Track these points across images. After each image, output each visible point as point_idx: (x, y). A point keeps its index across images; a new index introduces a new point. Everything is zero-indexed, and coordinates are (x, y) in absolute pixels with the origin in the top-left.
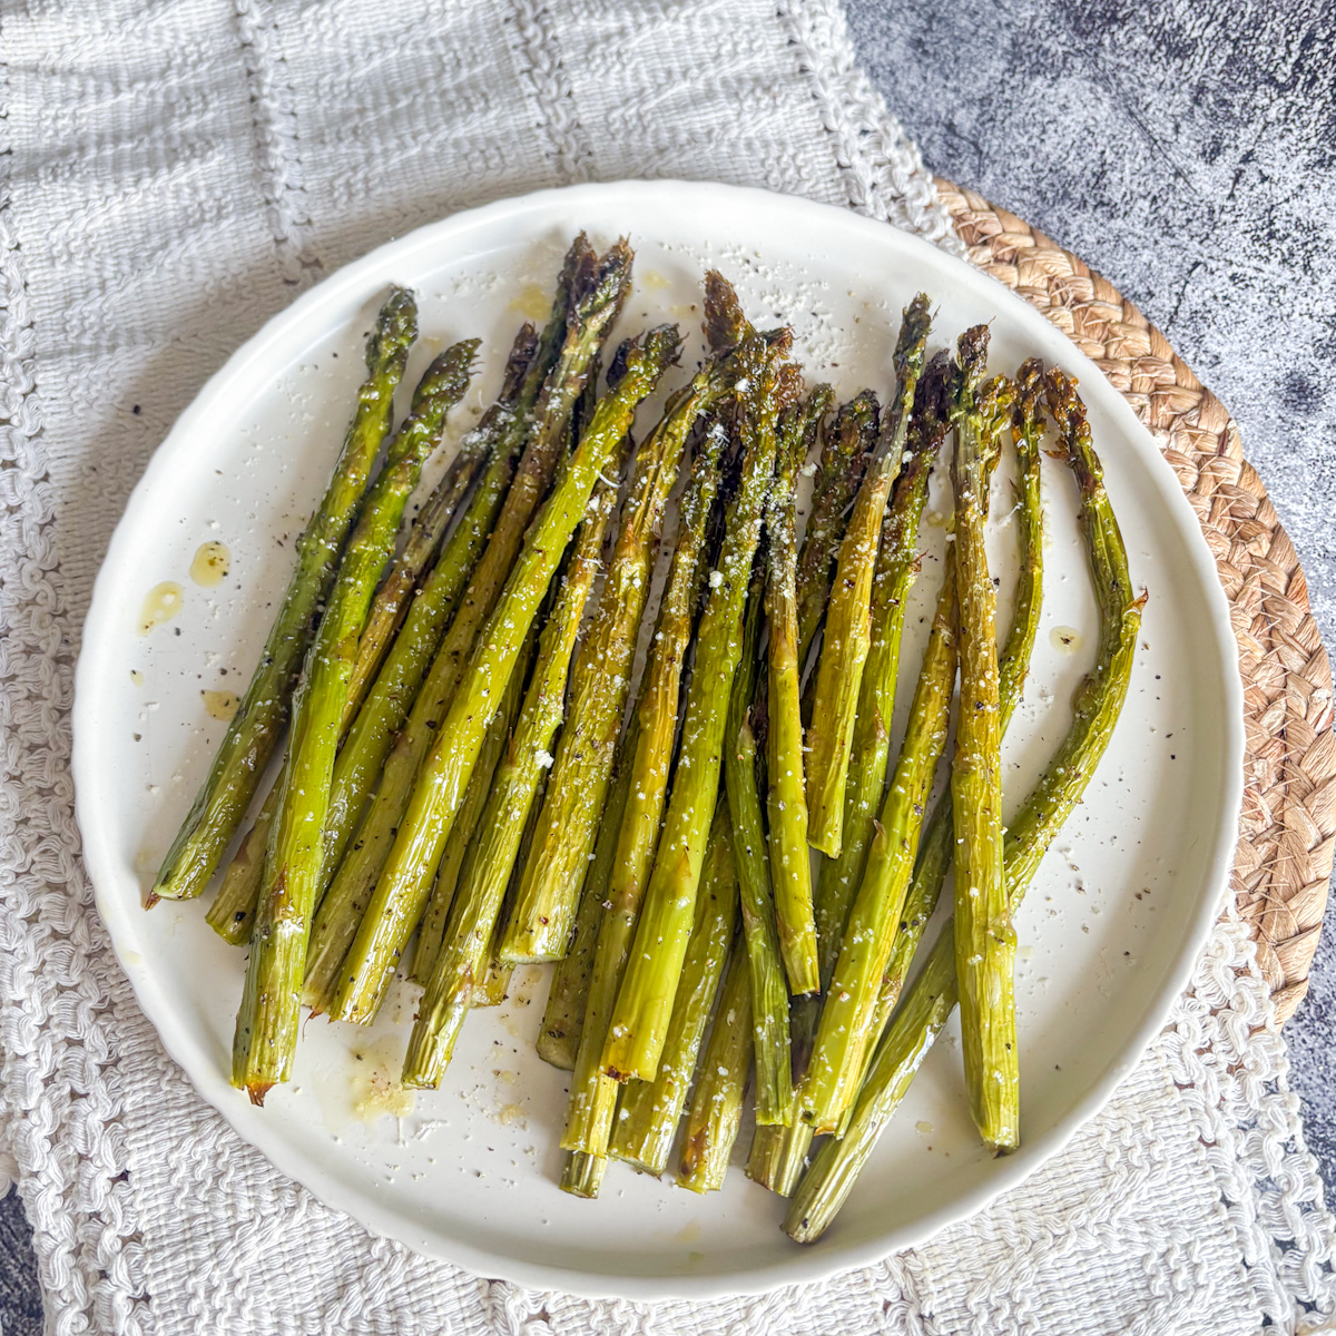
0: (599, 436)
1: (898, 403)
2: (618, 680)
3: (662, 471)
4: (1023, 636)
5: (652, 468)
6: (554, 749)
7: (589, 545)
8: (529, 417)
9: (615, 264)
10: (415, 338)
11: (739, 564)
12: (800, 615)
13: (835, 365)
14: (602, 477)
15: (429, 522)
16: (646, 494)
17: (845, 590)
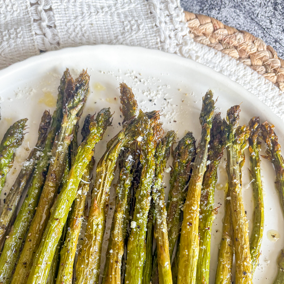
0: (80, 164)
1: (204, 140)
2: (95, 271)
3: (108, 176)
4: (258, 238)
5: (103, 175)
7: (79, 211)
8: (49, 154)
9: (82, 85)
11: (143, 217)
13: (175, 121)
14: (82, 180)
15: (10, 203)
16: (101, 186)
17: (188, 227)
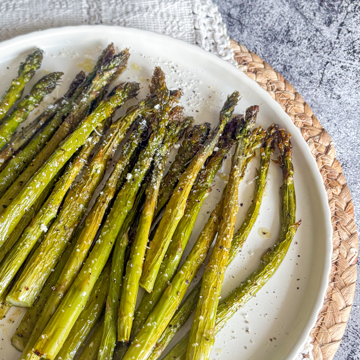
0: (98, 114)
1: (218, 128)
2: (82, 206)
3: (119, 133)
4: (247, 226)
5: (116, 131)
6: (50, 226)
7: (84, 154)
8: (73, 103)
9: (120, 54)
10: (39, 67)
11: (140, 173)
12: (159, 198)
13: (197, 111)
14: (95, 130)
15: (25, 133)
16: (111, 140)
17: (179, 191)
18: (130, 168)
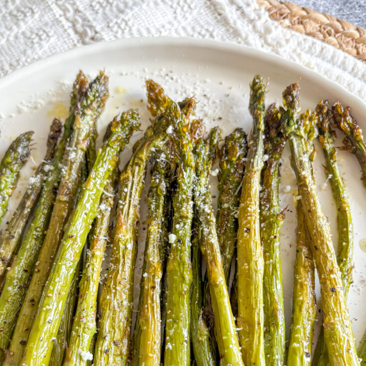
0: (100, 169)
2: (125, 303)
3: (135, 184)
4: (347, 246)
5: (130, 183)
6: (94, 349)
7: (101, 229)
8: (60, 165)
9: (96, 79)
11: (184, 229)
12: (222, 252)
13: (220, 118)
14: (104, 192)
15: (12, 230)
16: (128, 198)
17: (246, 234)
18: (168, 227)
